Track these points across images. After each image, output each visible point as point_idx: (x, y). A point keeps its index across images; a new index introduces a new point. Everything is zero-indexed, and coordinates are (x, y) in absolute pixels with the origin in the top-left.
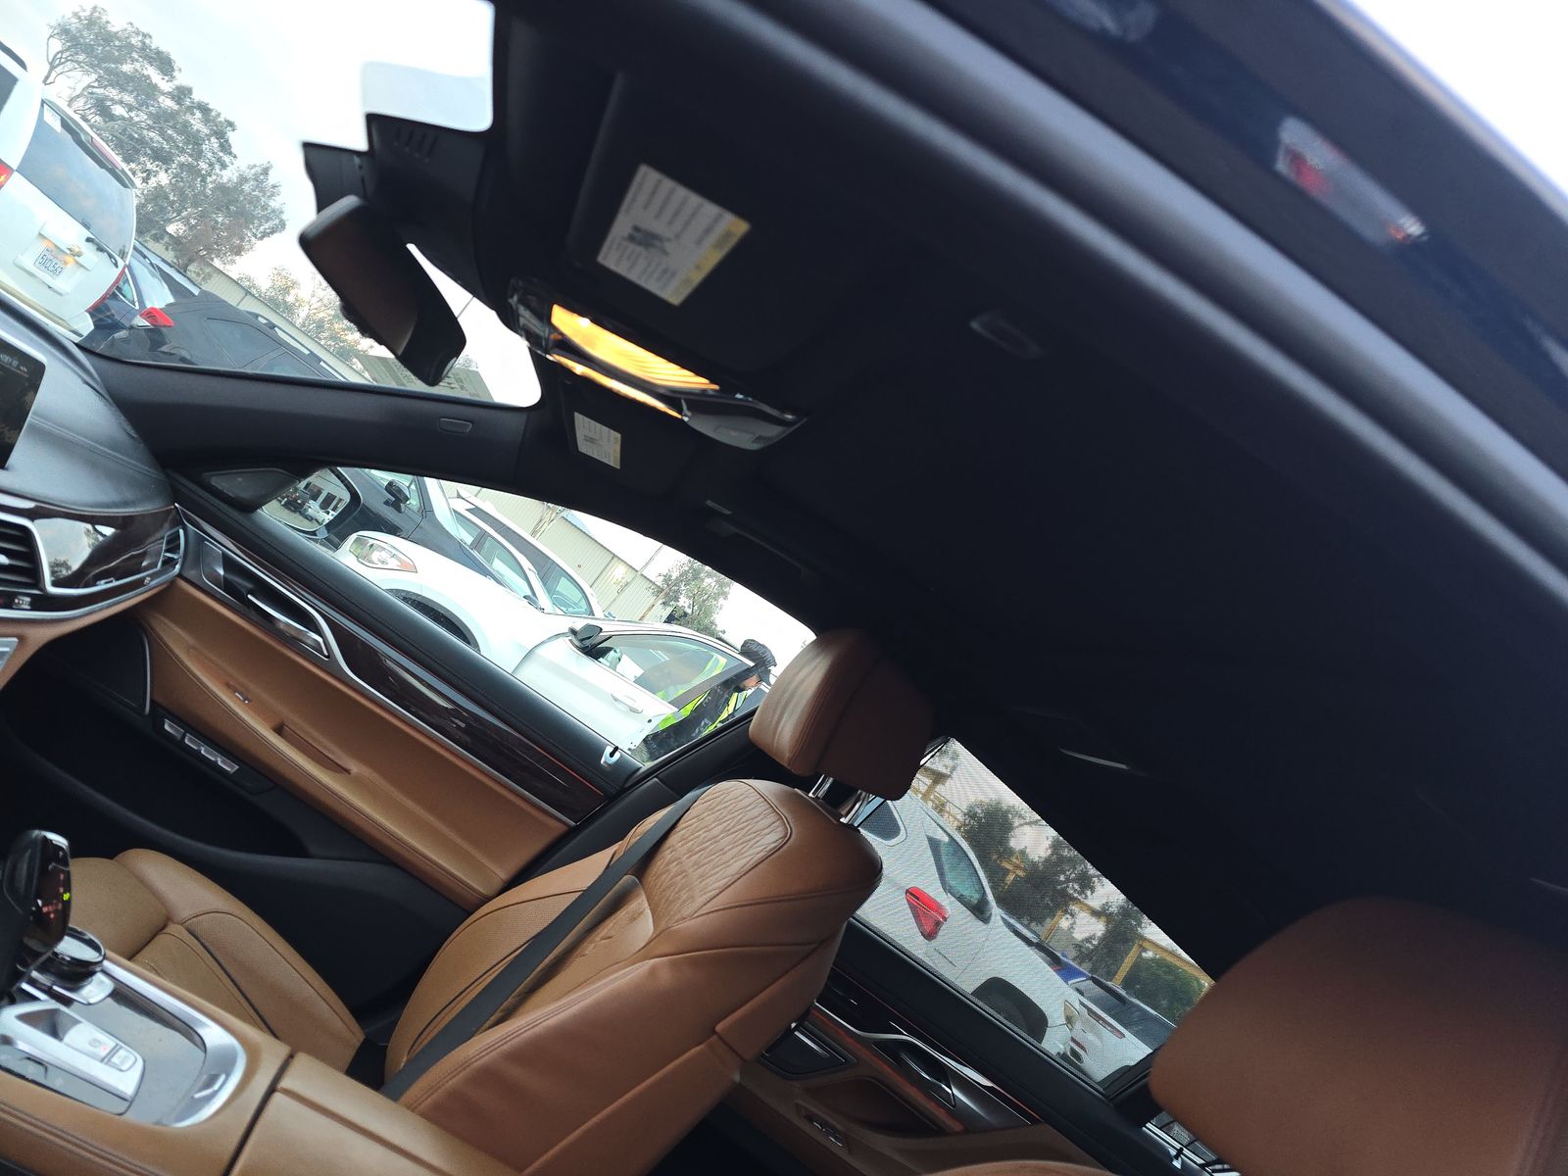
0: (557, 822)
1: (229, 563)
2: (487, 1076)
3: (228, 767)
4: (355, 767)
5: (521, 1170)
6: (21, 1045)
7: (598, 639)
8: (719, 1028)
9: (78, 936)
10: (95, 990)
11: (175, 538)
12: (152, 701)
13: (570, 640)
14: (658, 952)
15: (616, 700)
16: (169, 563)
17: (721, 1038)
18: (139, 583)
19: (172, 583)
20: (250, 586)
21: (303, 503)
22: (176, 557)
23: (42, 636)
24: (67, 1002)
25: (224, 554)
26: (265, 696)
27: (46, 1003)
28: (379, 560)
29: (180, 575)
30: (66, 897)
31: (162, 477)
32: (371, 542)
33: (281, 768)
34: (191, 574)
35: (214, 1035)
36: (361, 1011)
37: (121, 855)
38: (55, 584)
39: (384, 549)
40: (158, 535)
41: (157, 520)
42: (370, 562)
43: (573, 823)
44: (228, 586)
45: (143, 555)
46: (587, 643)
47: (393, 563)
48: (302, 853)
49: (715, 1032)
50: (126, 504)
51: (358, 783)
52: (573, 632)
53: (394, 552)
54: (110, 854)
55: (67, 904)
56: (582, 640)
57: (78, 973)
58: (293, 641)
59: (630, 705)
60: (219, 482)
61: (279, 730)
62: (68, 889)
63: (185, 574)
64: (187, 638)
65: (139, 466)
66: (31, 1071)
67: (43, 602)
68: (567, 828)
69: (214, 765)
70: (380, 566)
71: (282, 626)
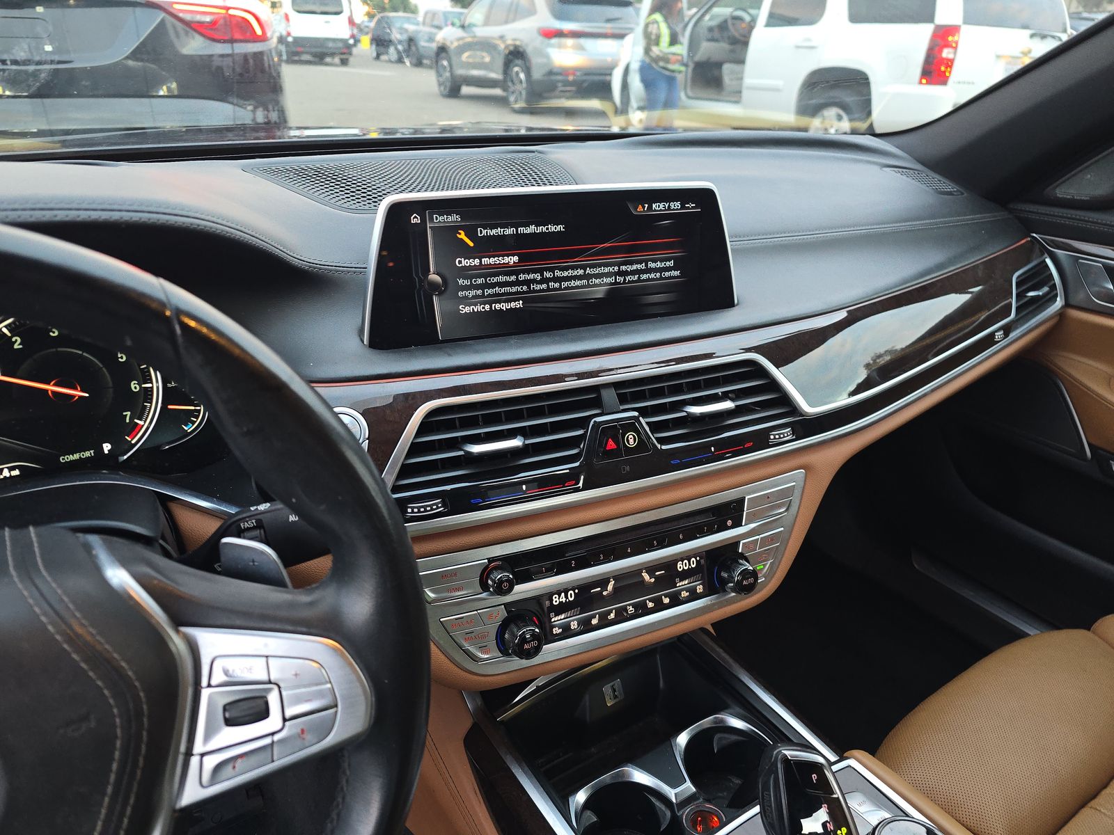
11: (1036, 273)
12: (1089, 445)
16: (1033, 303)
18: (984, 344)
22: (1043, 292)
25: (1105, 265)
29: (1066, 306)
31: (1000, 215)
34: (1077, 300)
37: (1099, 621)
54: (1086, 623)
60: (1069, 189)
63: (1071, 302)
67: (813, 426)
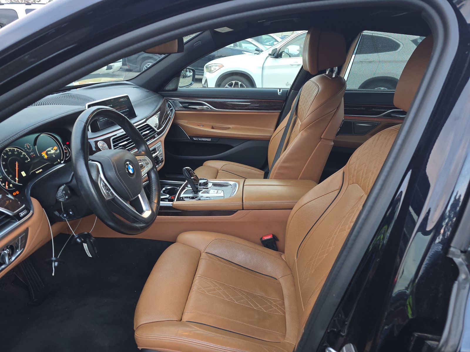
0: (277, 113)
1: (181, 103)
2: (281, 168)
3: (210, 140)
4: (231, 126)
5: (298, 179)
6: (204, 196)
7: (278, 52)
8: (322, 137)
9: (201, 179)
10: (210, 185)
11: (169, 105)
12: (189, 136)
13: (271, 57)
14: (302, 130)
15: (292, 65)
16: (171, 110)
17: (324, 139)
18: (170, 118)
19: (175, 113)
20: (187, 104)
21: (186, 74)
22: (172, 108)
23: (163, 139)
24: (208, 188)
25: (179, 101)
26: (206, 123)
27: (204, 190)
28: (214, 69)
29: (175, 111)
30: (195, 175)
31: (158, 95)
32: (209, 66)
33: (218, 135)
34: (177, 109)
35: (231, 183)
36: (262, 169)
38: (158, 129)
39: (213, 66)
40: (166, 107)
41: (164, 104)
42: (213, 71)
43: (280, 111)
44: (184, 107)
45: (167, 112)
46: (276, 55)
47: (217, 68)
48: (232, 147)
49: (322, 138)
50: (157, 106)
51: (233, 129)
52: (270, 55)
53: (216, 65)
55: (196, 175)
56: (273, 55)
57: (206, 184)
58: (202, 110)
59: (297, 64)
60: (168, 88)
61: (213, 128)
62: (194, 174)
63: (176, 110)
64: (185, 121)
65: (154, 97)
66: (208, 198)
67: (159, 134)
68: (279, 113)
69: (206, 141)
70: (215, 70)
71: (199, 109)
